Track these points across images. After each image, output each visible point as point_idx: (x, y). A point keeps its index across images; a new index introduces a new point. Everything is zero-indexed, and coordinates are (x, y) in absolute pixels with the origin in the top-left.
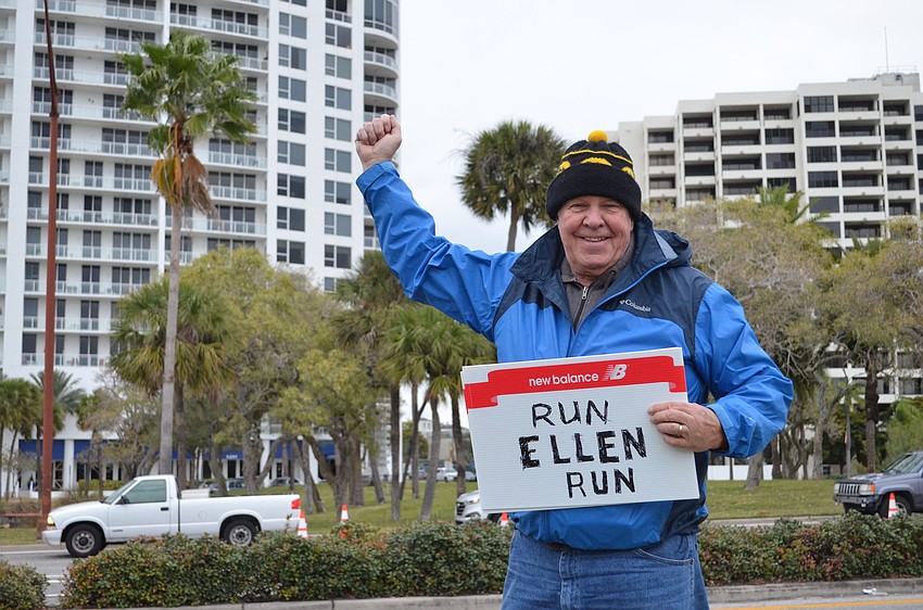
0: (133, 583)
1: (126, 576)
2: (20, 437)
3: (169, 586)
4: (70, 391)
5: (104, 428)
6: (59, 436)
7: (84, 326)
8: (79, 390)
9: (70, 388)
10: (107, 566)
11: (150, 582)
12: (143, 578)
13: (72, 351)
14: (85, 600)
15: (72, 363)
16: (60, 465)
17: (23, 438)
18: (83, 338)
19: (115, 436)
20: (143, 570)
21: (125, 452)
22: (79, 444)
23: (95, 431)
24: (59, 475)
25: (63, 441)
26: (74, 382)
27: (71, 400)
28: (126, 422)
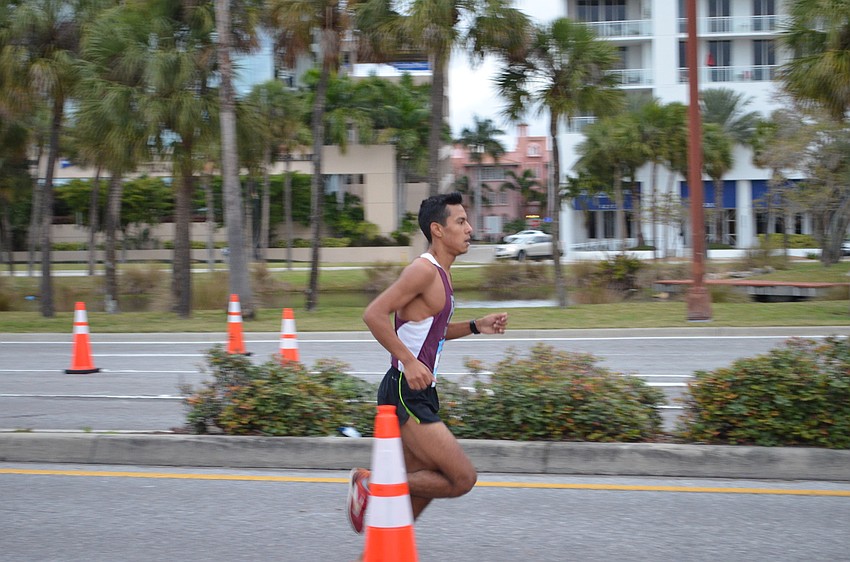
0: (781, 409)
1: (770, 398)
2: (679, 178)
3: (837, 417)
4: (742, 114)
5: (787, 165)
6: (728, 177)
7: (757, 26)
8: (755, 114)
9: (742, 111)
10: (742, 383)
11: (808, 410)
12: (796, 402)
13: (742, 62)
14: (712, 431)
15: (742, 78)
16: (732, 214)
17: (682, 179)
18: (757, 43)
19: (799, 175)
20: (794, 390)
21: (815, 197)
22: (758, 186)
23: (775, 170)
24: (732, 228)
25: (733, 183)
26: (746, 103)
27: (745, 127)
28: (814, 155)
